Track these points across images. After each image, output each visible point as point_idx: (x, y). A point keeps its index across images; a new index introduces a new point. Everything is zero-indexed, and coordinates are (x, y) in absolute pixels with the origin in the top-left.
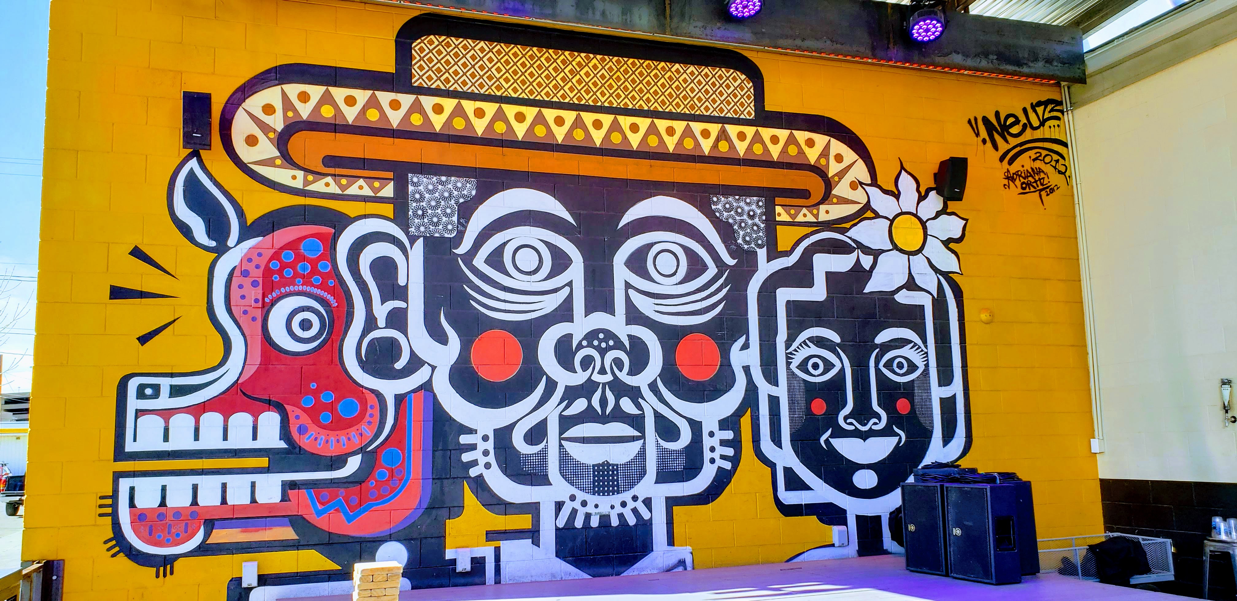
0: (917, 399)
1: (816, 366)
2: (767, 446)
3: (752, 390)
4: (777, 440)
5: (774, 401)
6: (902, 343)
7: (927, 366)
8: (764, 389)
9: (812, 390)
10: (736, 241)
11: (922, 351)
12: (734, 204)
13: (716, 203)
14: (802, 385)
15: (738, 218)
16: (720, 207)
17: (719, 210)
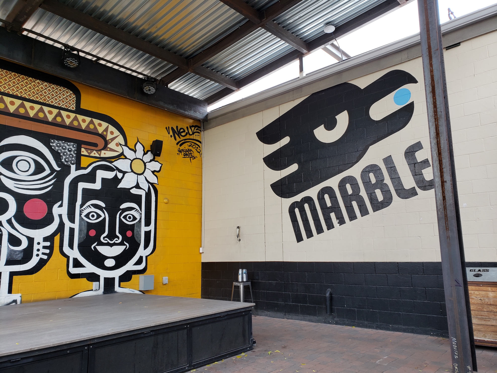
0: (135, 231)
1: (93, 216)
2: (66, 249)
3: (62, 225)
4: (71, 246)
5: (72, 230)
6: (131, 209)
7: (141, 218)
8: (68, 224)
9: (90, 226)
10: (61, 160)
11: (139, 212)
12: (62, 144)
13: (52, 143)
14: (86, 224)
15: (63, 150)
16: (54, 144)
17: (54, 146)
